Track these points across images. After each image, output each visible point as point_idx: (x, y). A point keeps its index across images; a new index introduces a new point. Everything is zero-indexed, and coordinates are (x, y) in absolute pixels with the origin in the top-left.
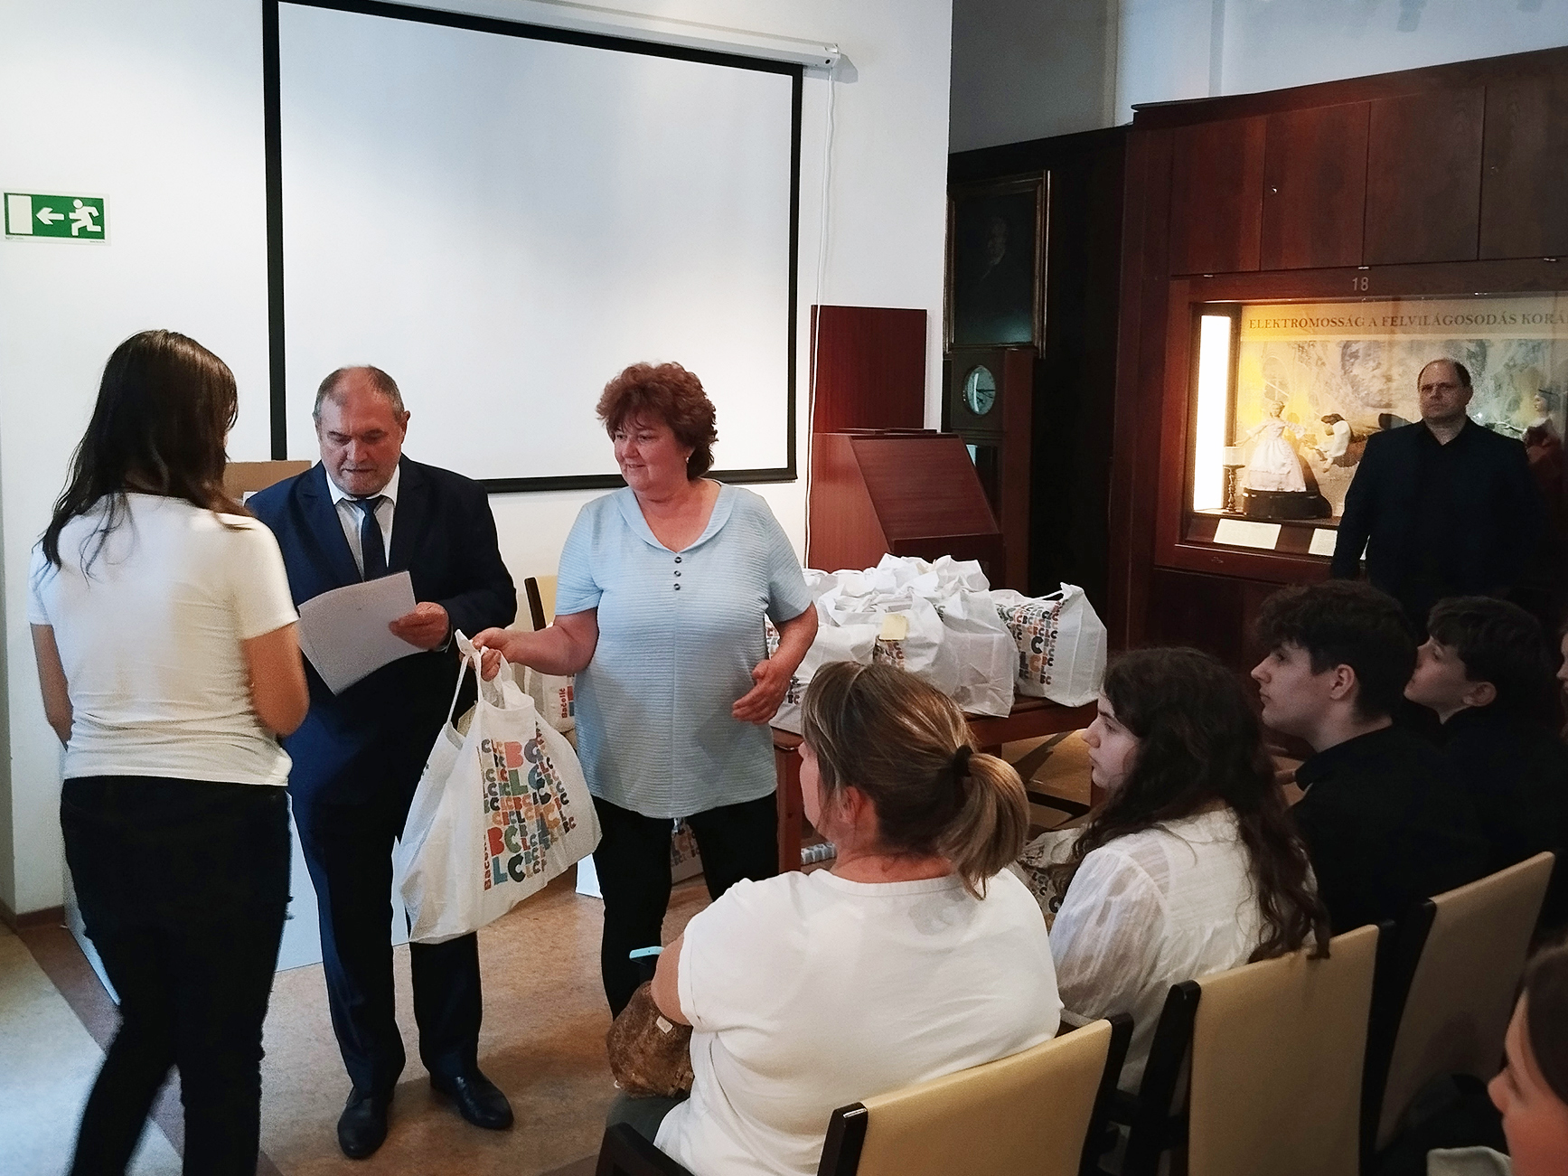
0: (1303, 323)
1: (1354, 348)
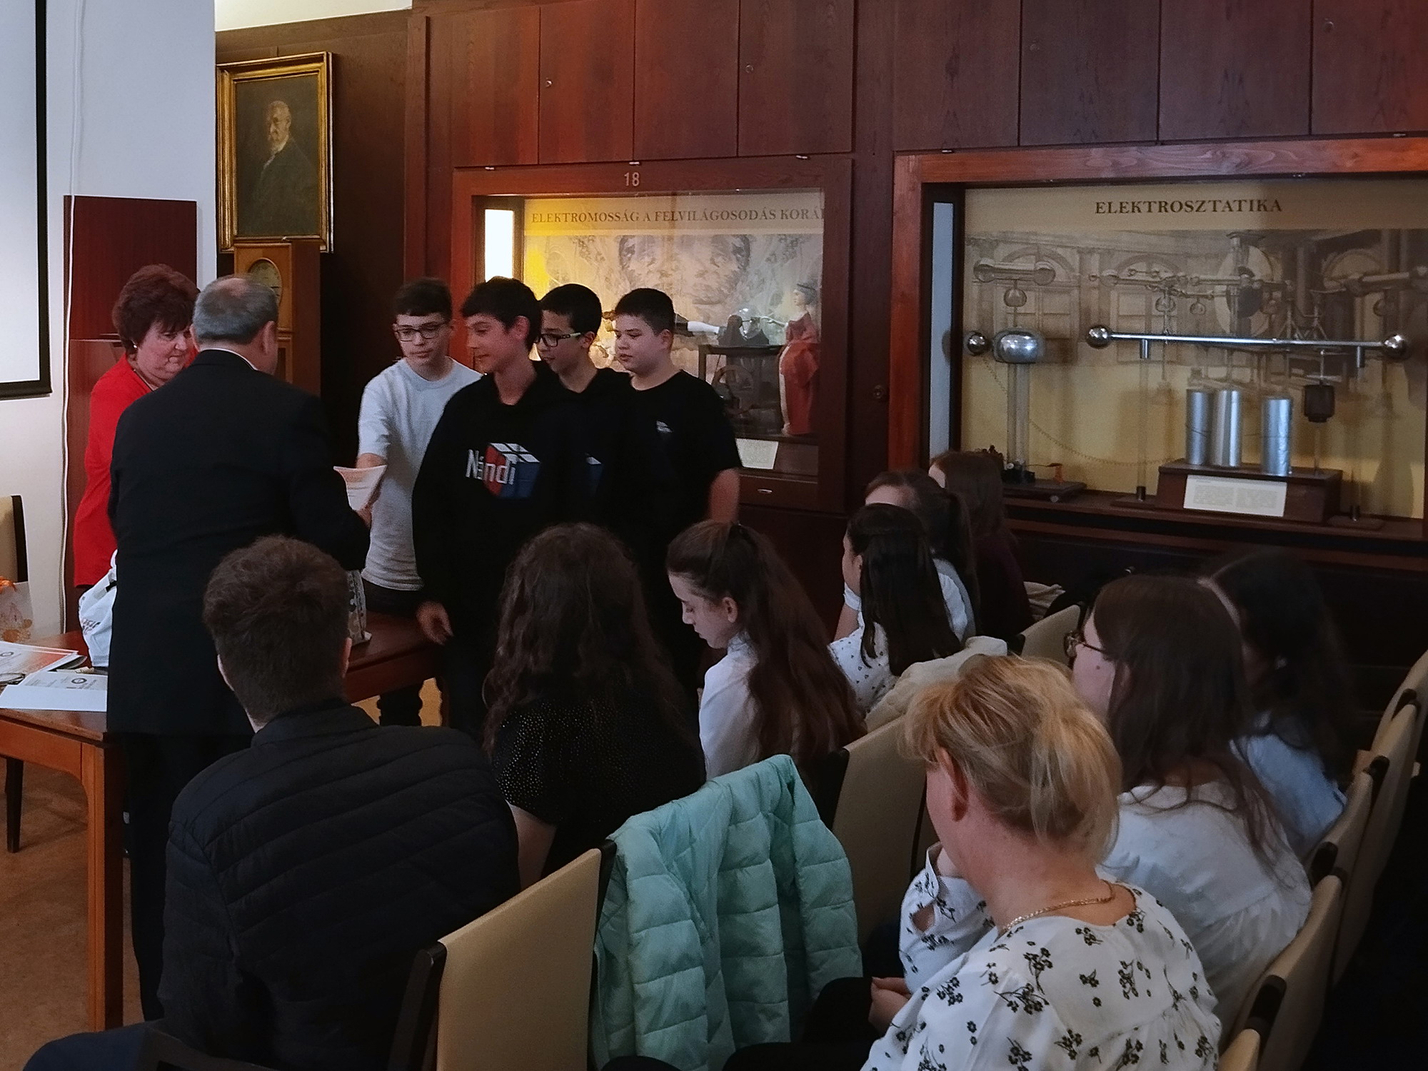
0: (583, 219)
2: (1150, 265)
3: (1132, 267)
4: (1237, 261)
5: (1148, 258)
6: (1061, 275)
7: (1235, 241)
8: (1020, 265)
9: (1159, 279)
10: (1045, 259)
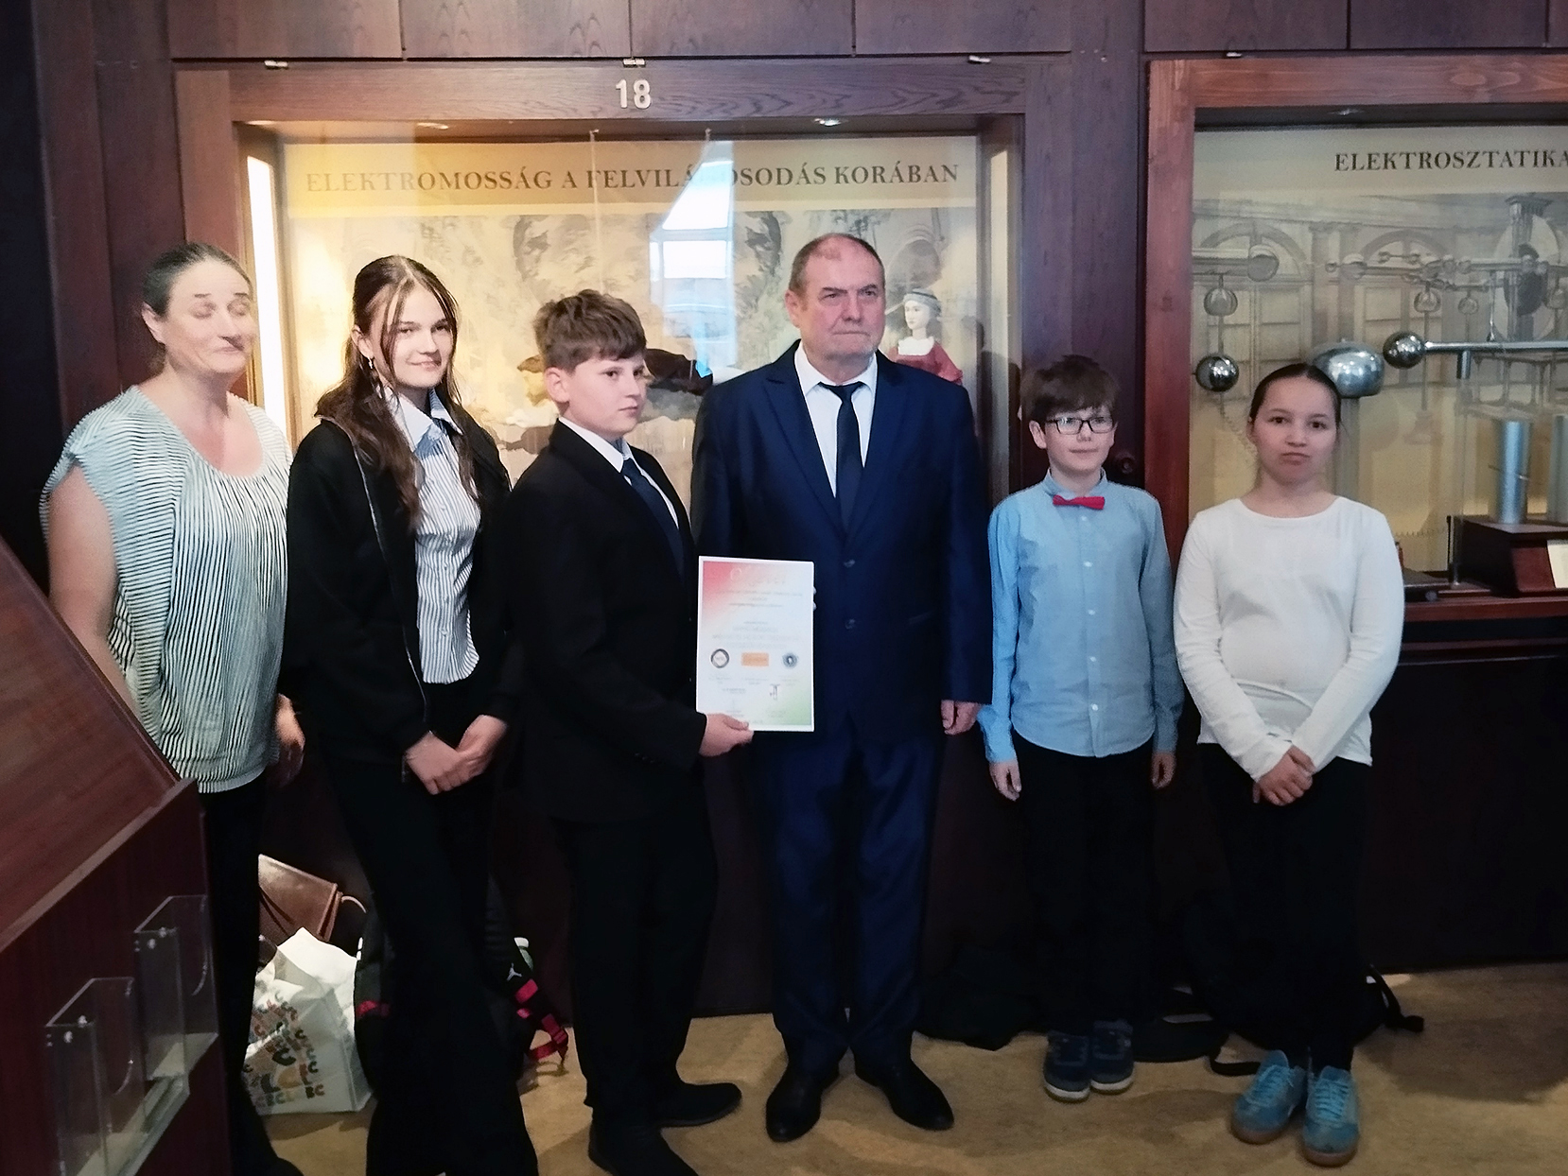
1: (536, 230)
2: (1407, 247)
3: (1384, 249)
4: (1517, 236)
5: (1404, 235)
6: (1287, 264)
7: (1516, 208)
8: (1228, 251)
9: (1417, 266)
10: (1264, 240)
